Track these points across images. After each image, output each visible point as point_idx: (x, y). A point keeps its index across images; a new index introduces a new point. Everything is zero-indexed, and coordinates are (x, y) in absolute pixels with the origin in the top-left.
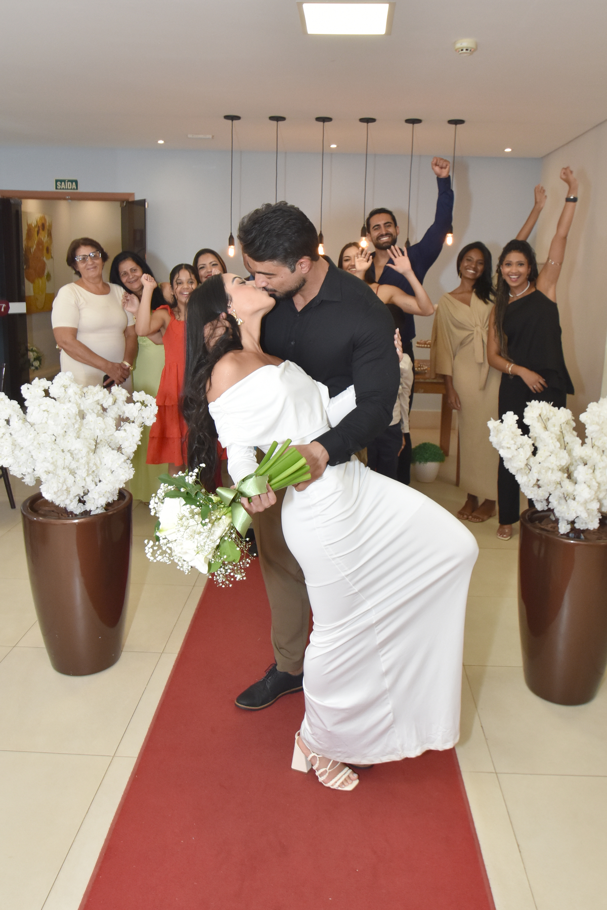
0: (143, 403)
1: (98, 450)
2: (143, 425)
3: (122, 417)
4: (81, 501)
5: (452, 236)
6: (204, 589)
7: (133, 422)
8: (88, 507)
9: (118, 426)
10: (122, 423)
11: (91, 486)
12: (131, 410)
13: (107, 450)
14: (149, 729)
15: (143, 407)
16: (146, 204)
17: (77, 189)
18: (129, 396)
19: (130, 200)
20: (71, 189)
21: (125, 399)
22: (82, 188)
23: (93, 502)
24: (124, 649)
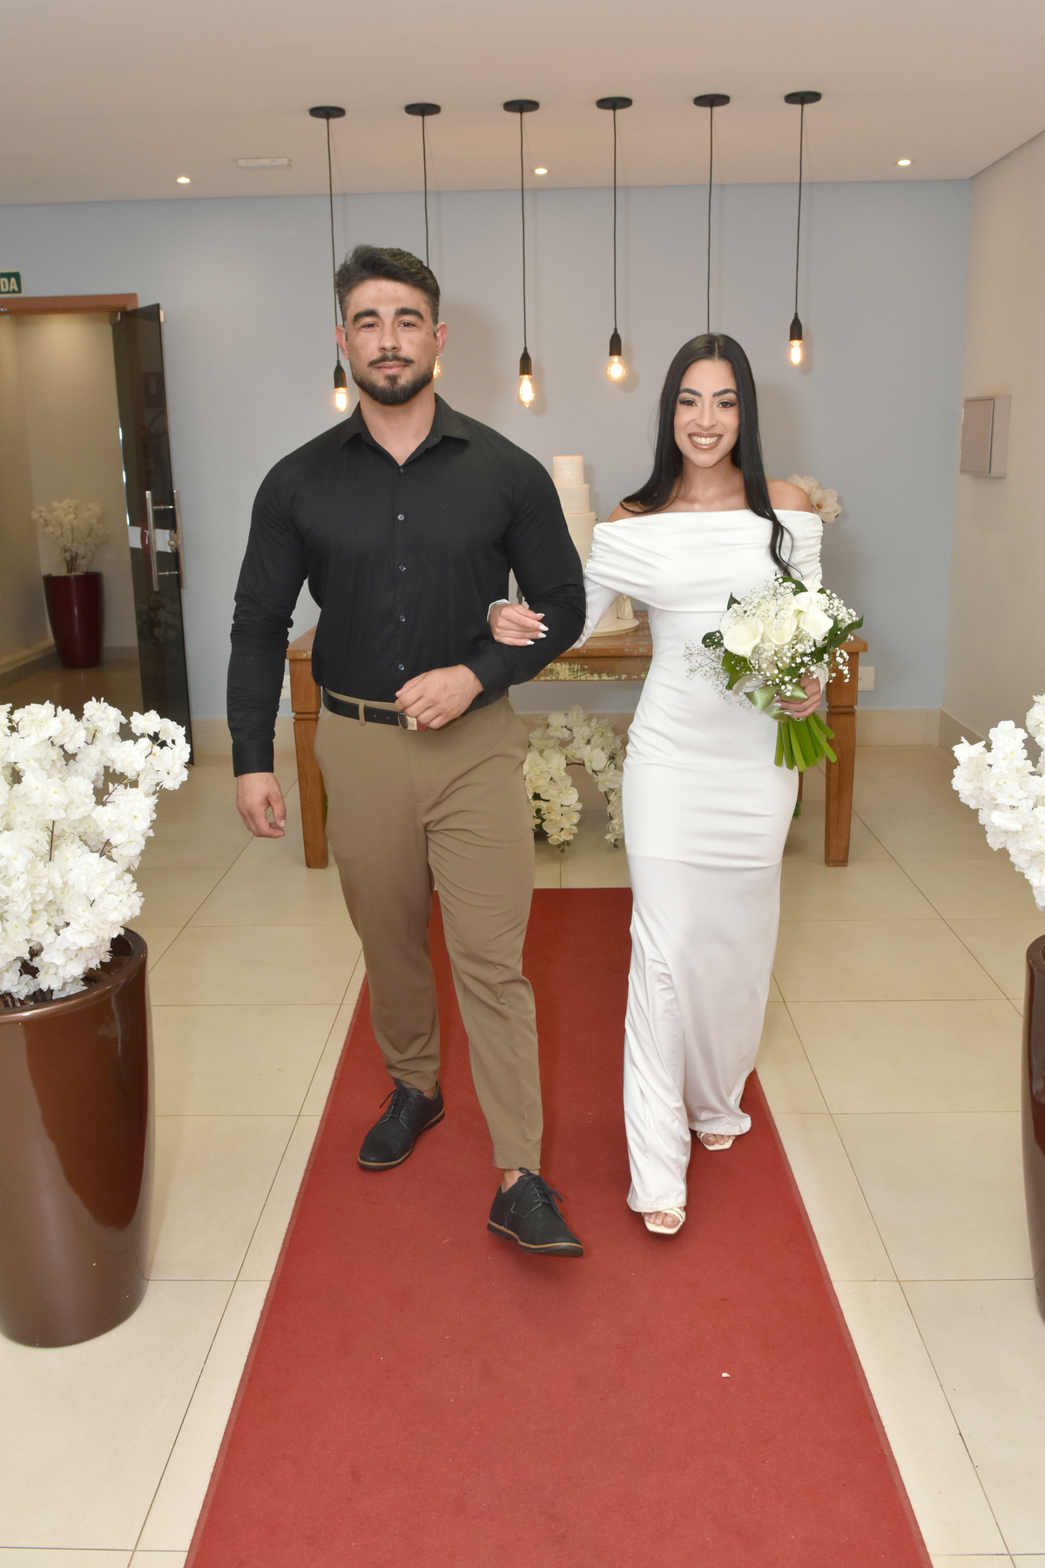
0: (155, 738)
1: (55, 853)
2: (158, 788)
3: (111, 771)
4: (28, 969)
5: (800, 345)
6: (321, 1121)
7: (134, 784)
8: (46, 981)
9: (101, 796)
10: (111, 785)
11: (48, 939)
12: (129, 757)
13: (79, 851)
14: (213, 1475)
15: (157, 749)
16: (162, 313)
17: (20, 291)
18: (124, 721)
19: (129, 308)
20: (8, 292)
21: (116, 729)
22: (32, 289)
23: (53, 972)
24: (155, 1274)
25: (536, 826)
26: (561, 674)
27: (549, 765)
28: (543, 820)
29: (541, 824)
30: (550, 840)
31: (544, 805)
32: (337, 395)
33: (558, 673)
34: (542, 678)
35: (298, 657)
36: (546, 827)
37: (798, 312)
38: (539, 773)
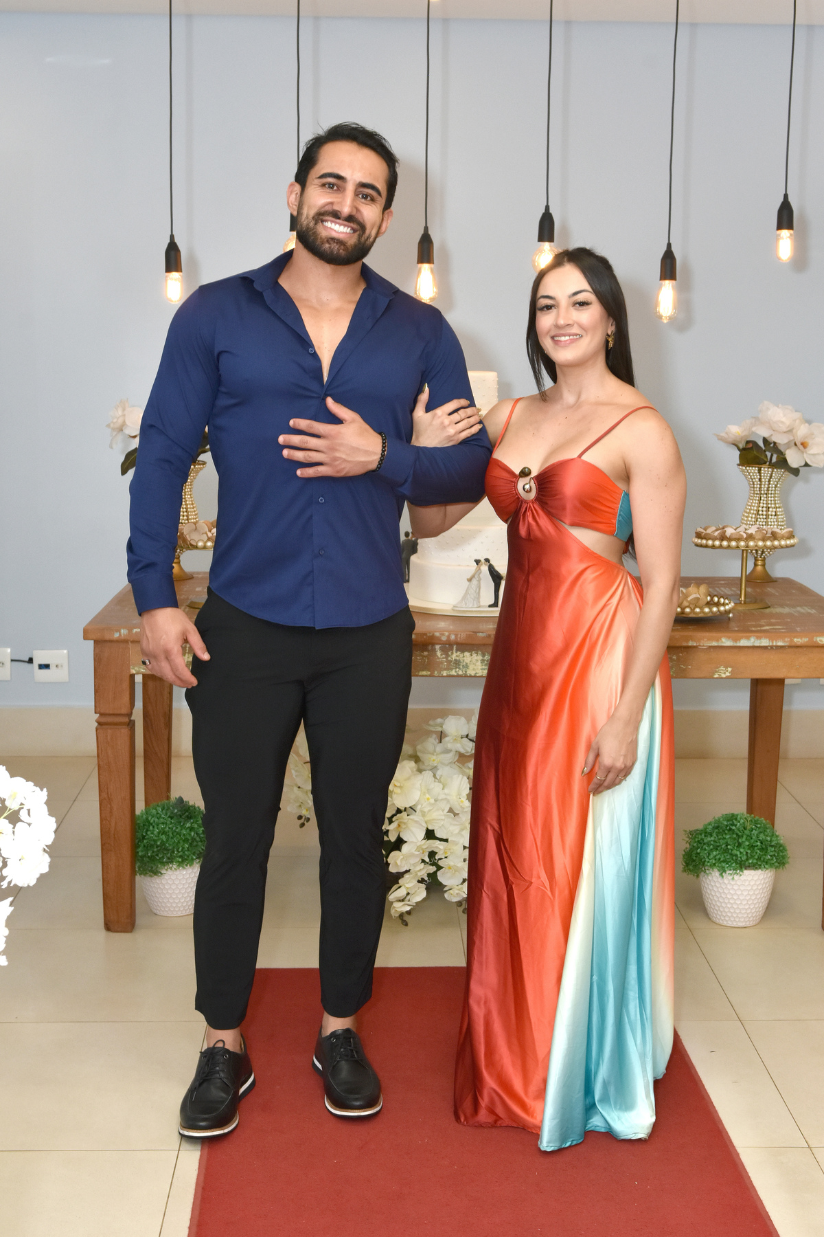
25: (429, 875)
26: (471, 667)
27: (446, 791)
28: (439, 868)
29: (435, 873)
30: (446, 895)
31: (441, 847)
32: (169, 282)
33: (466, 666)
34: (445, 673)
35: (107, 637)
36: (441, 877)
37: (788, 192)
38: (432, 801)
